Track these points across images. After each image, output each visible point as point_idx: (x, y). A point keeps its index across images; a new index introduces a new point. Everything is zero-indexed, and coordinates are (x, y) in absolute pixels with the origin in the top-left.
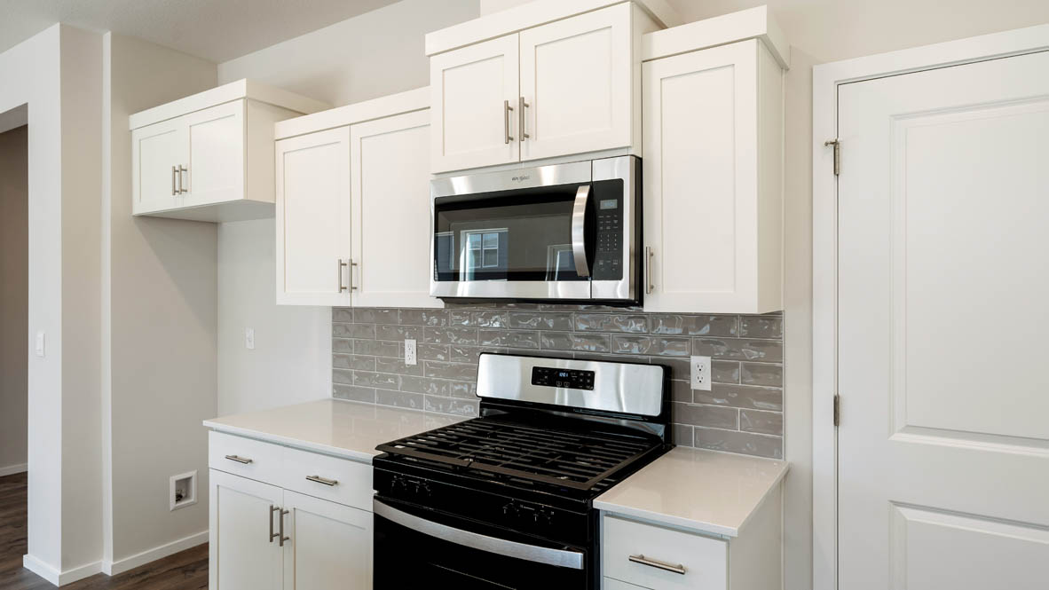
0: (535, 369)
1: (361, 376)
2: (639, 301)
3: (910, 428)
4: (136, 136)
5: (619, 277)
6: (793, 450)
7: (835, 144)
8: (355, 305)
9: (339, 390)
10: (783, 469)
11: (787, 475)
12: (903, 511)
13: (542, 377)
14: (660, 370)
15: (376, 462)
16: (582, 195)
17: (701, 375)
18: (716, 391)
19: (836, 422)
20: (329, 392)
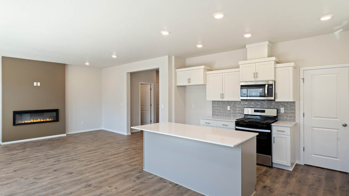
0: (254, 110)
1: (218, 112)
2: (275, 100)
3: (314, 117)
4: (178, 73)
5: (272, 97)
6: (297, 121)
7: (303, 79)
8: (223, 100)
9: (213, 115)
10: (295, 123)
11: (296, 124)
12: (313, 128)
13: (255, 111)
14: (276, 110)
15: (236, 121)
16: (267, 86)
17: (282, 110)
18: (285, 113)
19: (304, 117)
20: (212, 115)
